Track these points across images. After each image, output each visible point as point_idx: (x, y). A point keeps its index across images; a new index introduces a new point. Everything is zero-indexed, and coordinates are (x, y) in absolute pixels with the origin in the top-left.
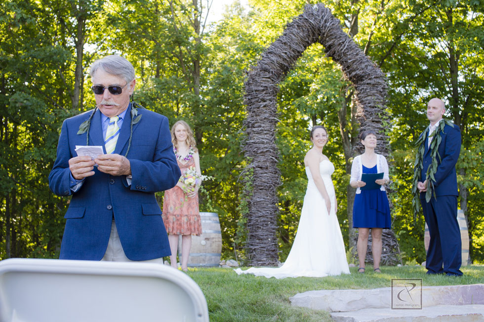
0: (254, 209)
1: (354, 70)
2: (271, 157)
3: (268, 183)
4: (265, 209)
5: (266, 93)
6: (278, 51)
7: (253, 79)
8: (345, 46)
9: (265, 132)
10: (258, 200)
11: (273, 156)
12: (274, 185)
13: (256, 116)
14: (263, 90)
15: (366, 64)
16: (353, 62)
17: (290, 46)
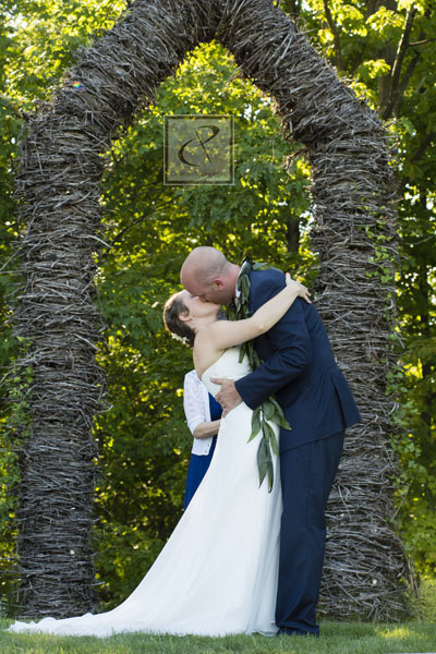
0: (31, 472)
1: (307, 115)
2: (81, 337)
3: (69, 406)
4: (62, 473)
5: (70, 172)
6: (107, 62)
7: (39, 135)
8: (283, 49)
9: (67, 273)
10: (43, 448)
11: (85, 336)
12: (86, 411)
13: (44, 231)
14: (64, 164)
15: (337, 98)
16: (304, 93)
17: (138, 48)
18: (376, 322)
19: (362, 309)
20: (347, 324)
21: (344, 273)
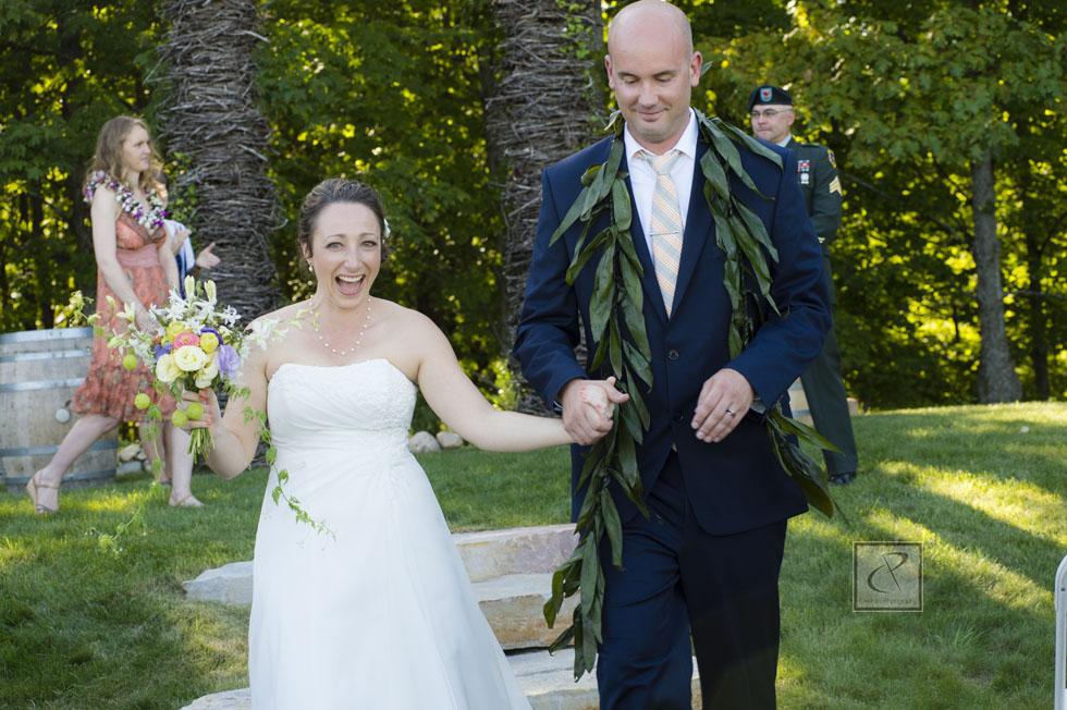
2: (245, 148)
3: (240, 226)
4: (239, 301)
9: (224, 76)
11: (250, 146)
12: (259, 230)
13: (194, 30)
18: (575, 104)
19: (557, 90)
20: (541, 108)
21: (535, 50)
